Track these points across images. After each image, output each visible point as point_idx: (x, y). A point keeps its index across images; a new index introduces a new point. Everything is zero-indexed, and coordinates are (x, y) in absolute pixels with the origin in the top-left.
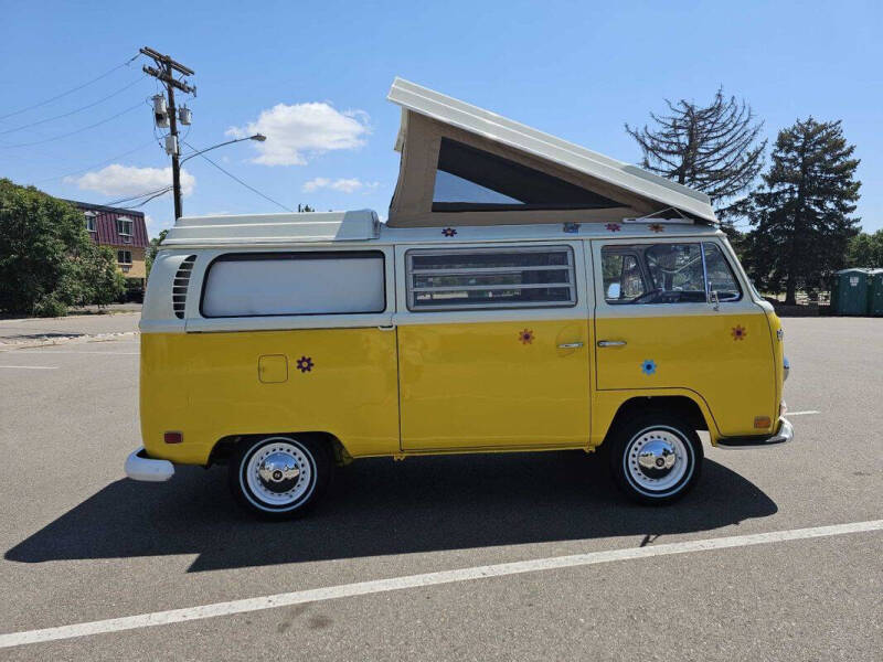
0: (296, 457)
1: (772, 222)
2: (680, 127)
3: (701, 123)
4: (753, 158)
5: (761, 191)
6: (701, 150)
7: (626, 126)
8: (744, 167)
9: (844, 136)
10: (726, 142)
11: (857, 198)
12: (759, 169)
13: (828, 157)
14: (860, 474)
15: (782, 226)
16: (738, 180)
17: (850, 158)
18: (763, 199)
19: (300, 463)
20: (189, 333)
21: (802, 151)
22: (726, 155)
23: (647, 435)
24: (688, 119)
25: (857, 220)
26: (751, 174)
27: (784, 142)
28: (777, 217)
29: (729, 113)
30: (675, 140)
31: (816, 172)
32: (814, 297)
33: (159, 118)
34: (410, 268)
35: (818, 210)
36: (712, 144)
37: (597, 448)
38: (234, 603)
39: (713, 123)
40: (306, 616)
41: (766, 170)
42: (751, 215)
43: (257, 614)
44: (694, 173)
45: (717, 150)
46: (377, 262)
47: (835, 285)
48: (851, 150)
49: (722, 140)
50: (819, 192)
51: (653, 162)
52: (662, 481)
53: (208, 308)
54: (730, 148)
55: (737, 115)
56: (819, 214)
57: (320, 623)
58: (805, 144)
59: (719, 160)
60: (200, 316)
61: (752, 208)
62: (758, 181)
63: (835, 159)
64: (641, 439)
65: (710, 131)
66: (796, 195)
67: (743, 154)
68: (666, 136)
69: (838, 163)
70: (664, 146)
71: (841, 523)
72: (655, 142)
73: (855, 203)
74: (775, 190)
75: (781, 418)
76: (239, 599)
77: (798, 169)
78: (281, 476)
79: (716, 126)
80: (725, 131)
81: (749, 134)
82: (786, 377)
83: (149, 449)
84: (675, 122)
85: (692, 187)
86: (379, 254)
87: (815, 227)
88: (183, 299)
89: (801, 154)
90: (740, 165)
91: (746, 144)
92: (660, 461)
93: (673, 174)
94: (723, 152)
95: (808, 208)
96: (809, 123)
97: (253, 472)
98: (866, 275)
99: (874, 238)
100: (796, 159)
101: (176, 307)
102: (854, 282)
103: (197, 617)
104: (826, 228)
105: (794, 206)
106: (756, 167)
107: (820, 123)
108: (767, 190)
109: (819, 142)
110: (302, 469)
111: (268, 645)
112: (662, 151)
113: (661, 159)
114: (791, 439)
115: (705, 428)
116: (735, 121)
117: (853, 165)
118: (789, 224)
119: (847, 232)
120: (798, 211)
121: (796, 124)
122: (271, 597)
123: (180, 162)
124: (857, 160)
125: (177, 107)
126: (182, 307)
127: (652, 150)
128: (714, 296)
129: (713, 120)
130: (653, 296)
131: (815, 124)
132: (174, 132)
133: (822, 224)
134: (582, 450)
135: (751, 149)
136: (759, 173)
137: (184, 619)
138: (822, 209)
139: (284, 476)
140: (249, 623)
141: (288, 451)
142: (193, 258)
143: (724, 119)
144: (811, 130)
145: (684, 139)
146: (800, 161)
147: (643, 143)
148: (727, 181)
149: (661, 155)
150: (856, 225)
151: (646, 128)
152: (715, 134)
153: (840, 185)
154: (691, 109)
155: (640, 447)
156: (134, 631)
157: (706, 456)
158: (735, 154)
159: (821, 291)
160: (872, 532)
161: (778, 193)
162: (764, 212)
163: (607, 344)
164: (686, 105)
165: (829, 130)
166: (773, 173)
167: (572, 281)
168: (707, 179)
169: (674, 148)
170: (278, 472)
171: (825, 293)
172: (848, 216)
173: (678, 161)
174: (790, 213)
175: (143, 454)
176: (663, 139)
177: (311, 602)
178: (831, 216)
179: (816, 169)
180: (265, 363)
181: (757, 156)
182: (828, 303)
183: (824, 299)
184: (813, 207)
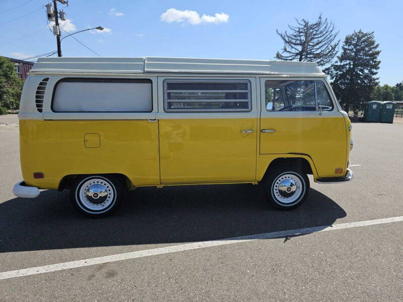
0: (106, 186)
1: (340, 78)
2: (301, 32)
3: (311, 31)
4: (333, 48)
5: (336, 64)
6: (310, 44)
7: (277, 31)
8: (329, 52)
9: (375, 39)
10: (322, 40)
11: (378, 68)
12: (336, 54)
13: (367, 49)
14: (381, 194)
15: (345, 80)
16: (326, 58)
17: (377, 50)
18: (337, 68)
19: (108, 189)
20: (45, 120)
21: (356, 45)
22: (321, 47)
23: (283, 177)
24: (305, 28)
25: (378, 79)
26: (332, 56)
27: (348, 41)
28: (343, 76)
29: (324, 26)
30: (299, 38)
31: (360, 55)
32: (356, 113)
33: (49, 16)
34: (166, 88)
35: (361, 73)
36: (315, 41)
37: (259, 182)
38: (66, 263)
39: (317, 31)
40: (104, 270)
41: (339, 54)
42: (331, 75)
43: (78, 269)
44: (307, 54)
45: (318, 44)
46: (148, 85)
47: (366, 108)
48: (377, 46)
49: (320, 39)
50: (362, 65)
51: (289, 49)
52: (289, 198)
53: (55, 107)
54: (324, 43)
55: (328, 27)
56: (361, 75)
57: (111, 274)
58: (357, 42)
59: (318, 48)
60: (51, 111)
61: (332, 72)
62: (336, 59)
63: (370, 50)
64: (280, 178)
65: (315, 35)
66: (352, 66)
67: (329, 46)
68: (295, 36)
69: (371, 52)
70: (294, 41)
71: (374, 219)
72: (290, 39)
73: (378, 71)
74: (342, 64)
75: (348, 169)
76: (70, 261)
77: (353, 54)
78: (98, 196)
79: (318, 32)
80: (321, 35)
81: (332, 37)
82: (351, 149)
83: (26, 181)
84: (299, 30)
85: (306, 61)
86: (149, 81)
87: (359, 81)
88: (42, 102)
89: (355, 47)
90: (328, 51)
91: (331, 41)
92: (289, 189)
93: (297, 54)
94: (320, 45)
95: (356, 72)
96: (360, 32)
97: (83, 194)
98: (380, 104)
99: (383, 88)
100: (353, 49)
101: (38, 106)
102: (375, 107)
103: (45, 272)
104: (364, 82)
105: (350, 71)
106: (335, 52)
107: (365, 32)
108: (339, 64)
109: (364, 42)
110: (109, 192)
111: (81, 288)
112: (293, 43)
113: (292, 47)
114: (352, 179)
115: (311, 173)
116: (326, 30)
117: (378, 53)
118: (348, 79)
119: (373, 84)
120: (352, 74)
121: (354, 33)
122: (87, 260)
123: (61, 39)
124: (380, 51)
125: (58, 11)
126: (41, 106)
127: (288, 42)
128: (320, 108)
129: (316, 29)
130: (289, 108)
131: (362, 33)
132: (57, 24)
133: (362, 80)
134: (252, 184)
135: (333, 44)
136: (336, 55)
137: (37, 273)
138: (363, 73)
139: (99, 196)
140: (72, 275)
141: (102, 183)
142: (47, 79)
143: (321, 29)
144: (360, 36)
145: (303, 38)
146: (355, 50)
147: (284, 39)
148: (322, 58)
149: (292, 45)
150: (377, 81)
151: (286, 32)
152: (317, 36)
153: (371, 62)
154: (307, 24)
155: (279, 182)
156: (8, 280)
157: (311, 187)
158: (326, 46)
159: (359, 111)
160: (388, 223)
161: (344, 65)
162: (337, 73)
163: (266, 131)
164: (305, 22)
165: (368, 36)
166: (342, 56)
167: (249, 99)
168: (313, 57)
169: (298, 42)
170: (96, 194)
171: (361, 112)
172: (374, 77)
173: (300, 48)
174: (348, 74)
175: (23, 184)
176: (294, 38)
177: (108, 263)
178: (366, 77)
179: (361, 54)
180: (88, 137)
181: (335, 48)
182: (362, 116)
183: (360, 114)
184: (358, 72)
